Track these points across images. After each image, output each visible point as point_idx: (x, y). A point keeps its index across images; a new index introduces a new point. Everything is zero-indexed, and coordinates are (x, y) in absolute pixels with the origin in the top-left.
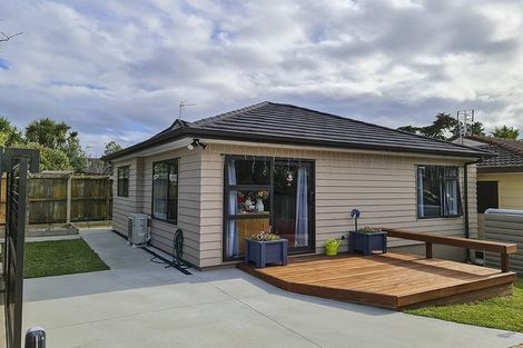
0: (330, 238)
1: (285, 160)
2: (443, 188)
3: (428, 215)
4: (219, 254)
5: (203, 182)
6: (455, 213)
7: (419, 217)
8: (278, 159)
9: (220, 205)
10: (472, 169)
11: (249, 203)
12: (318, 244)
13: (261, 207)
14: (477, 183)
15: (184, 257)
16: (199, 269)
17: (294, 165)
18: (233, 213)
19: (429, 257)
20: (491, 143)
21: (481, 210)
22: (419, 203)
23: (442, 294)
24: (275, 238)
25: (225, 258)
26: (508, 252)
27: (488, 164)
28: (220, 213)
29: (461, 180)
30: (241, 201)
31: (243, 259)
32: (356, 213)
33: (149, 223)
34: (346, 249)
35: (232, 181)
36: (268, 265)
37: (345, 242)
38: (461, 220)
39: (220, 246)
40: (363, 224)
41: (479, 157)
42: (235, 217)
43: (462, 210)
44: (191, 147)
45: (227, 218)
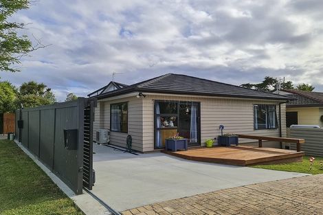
0: (208, 139)
1: (185, 102)
2: (268, 115)
3: (260, 128)
4: (152, 146)
5: (144, 112)
6: (274, 127)
7: (255, 129)
8: (181, 102)
9: (153, 123)
10: (283, 106)
11: (166, 122)
12: (202, 142)
13: (172, 124)
14: (287, 113)
15: (133, 148)
16: (142, 153)
17: (189, 105)
18: (158, 127)
19: (260, 146)
20: (294, 93)
21: (288, 125)
22: (255, 123)
23: (267, 160)
24: (181, 138)
25: (155, 147)
26: (300, 142)
27: (292, 103)
28: (152, 127)
29: (277, 111)
30: (162, 121)
31: (165, 148)
32: (222, 127)
33: (109, 133)
34: (216, 144)
35: (158, 112)
36: (178, 151)
37: (216, 140)
38: (277, 130)
39: (152, 142)
40: (225, 132)
41: (287, 100)
42: (160, 129)
43: (278, 126)
44: (138, 97)
45: (156, 129)
